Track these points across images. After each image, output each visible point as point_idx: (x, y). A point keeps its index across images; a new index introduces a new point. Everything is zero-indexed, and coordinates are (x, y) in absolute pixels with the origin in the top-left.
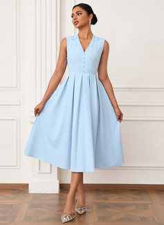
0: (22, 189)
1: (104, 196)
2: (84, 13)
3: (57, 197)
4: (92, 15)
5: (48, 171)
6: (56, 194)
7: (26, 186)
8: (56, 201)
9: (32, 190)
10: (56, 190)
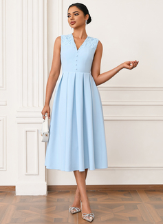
0: (8, 191)
1: (93, 197)
2: (81, 14)
3: (45, 198)
4: (87, 16)
5: (36, 172)
6: (44, 196)
7: (13, 188)
8: (44, 203)
9: (18, 192)
10: (44, 192)
